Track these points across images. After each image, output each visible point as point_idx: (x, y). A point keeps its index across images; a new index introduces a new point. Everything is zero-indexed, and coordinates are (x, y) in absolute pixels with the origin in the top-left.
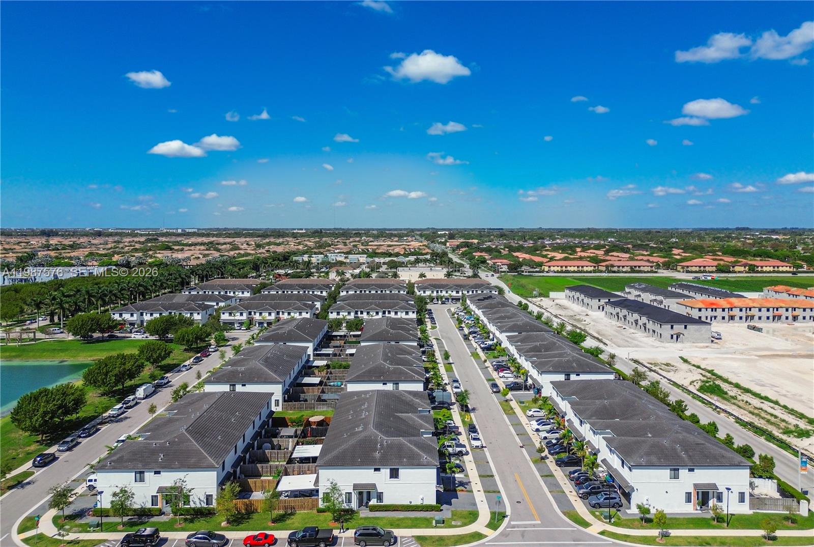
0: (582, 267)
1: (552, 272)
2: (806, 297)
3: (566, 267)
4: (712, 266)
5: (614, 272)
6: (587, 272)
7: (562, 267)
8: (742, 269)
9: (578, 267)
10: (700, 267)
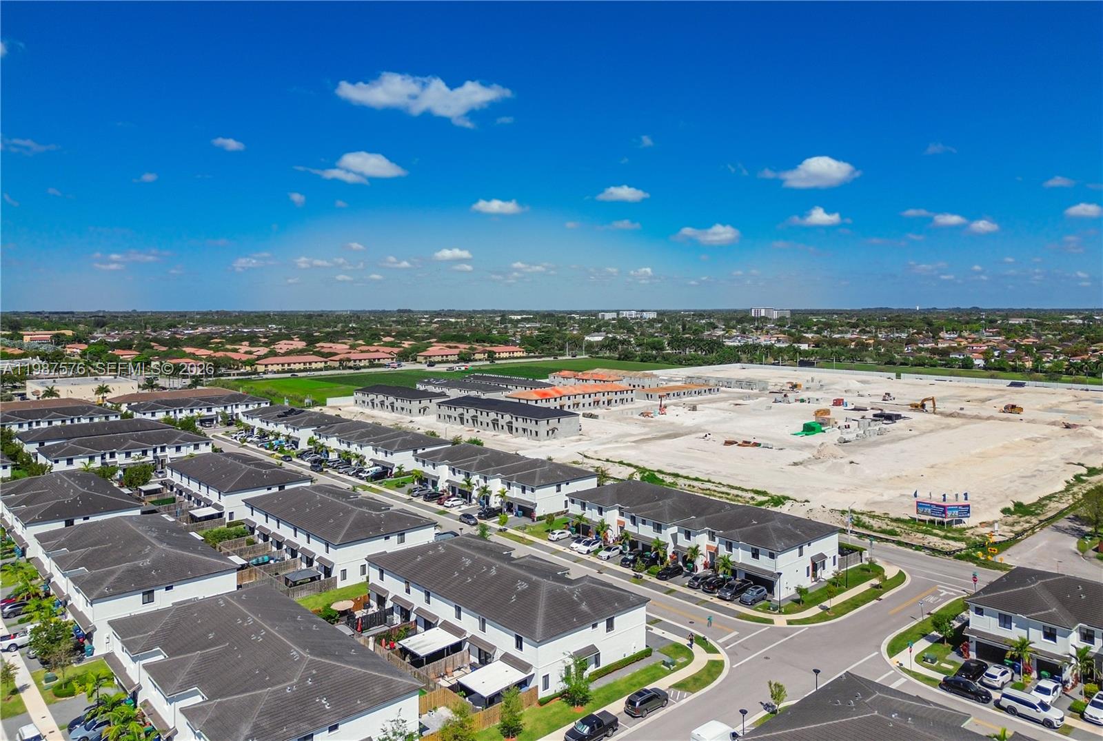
0: (310, 363)
1: (271, 372)
2: (595, 381)
3: (289, 364)
4: (454, 355)
5: (350, 368)
6: (316, 370)
7: (283, 365)
8: (481, 356)
9: (305, 364)
10: (442, 356)
